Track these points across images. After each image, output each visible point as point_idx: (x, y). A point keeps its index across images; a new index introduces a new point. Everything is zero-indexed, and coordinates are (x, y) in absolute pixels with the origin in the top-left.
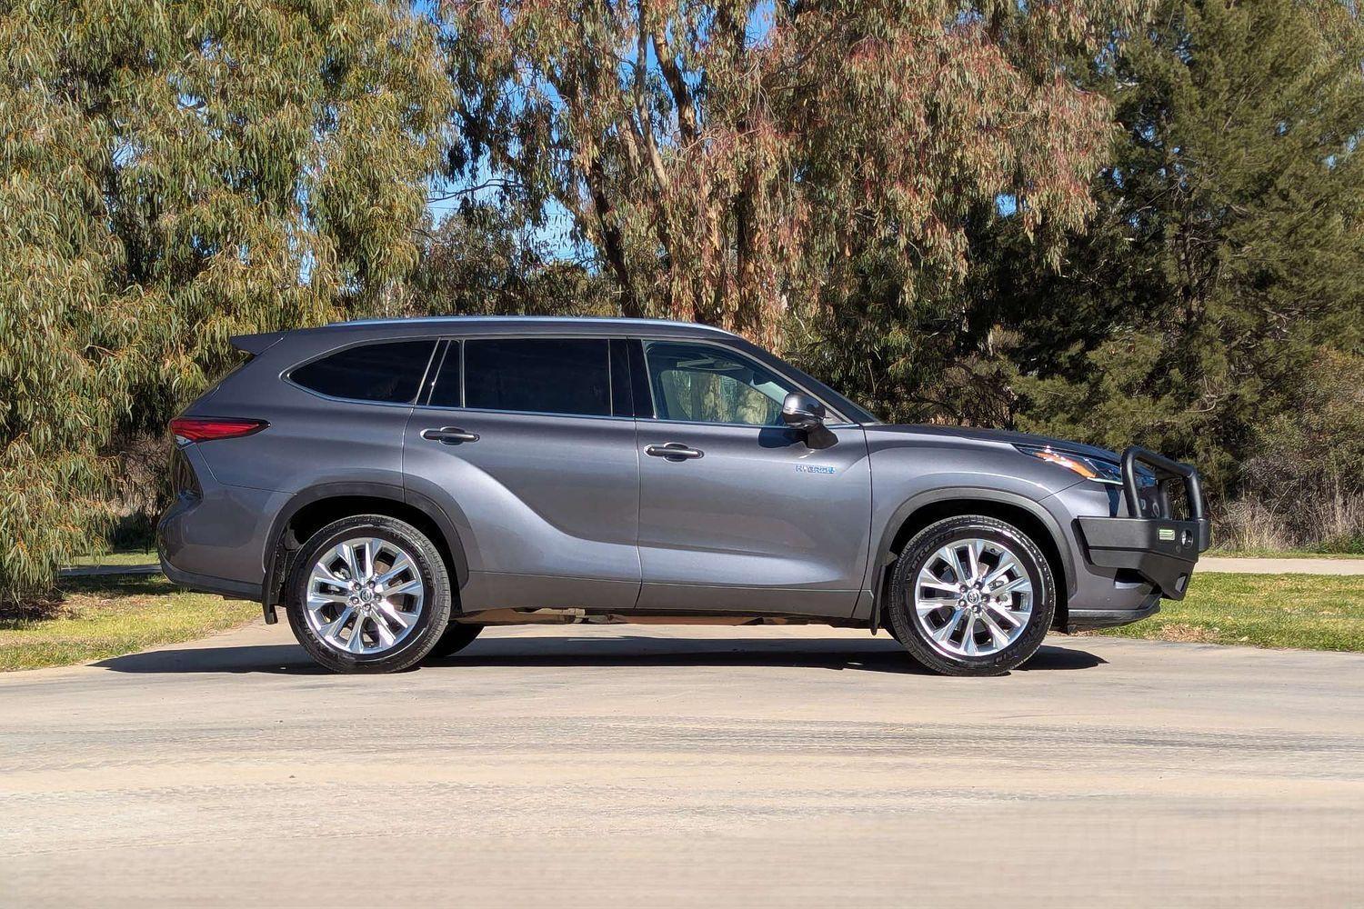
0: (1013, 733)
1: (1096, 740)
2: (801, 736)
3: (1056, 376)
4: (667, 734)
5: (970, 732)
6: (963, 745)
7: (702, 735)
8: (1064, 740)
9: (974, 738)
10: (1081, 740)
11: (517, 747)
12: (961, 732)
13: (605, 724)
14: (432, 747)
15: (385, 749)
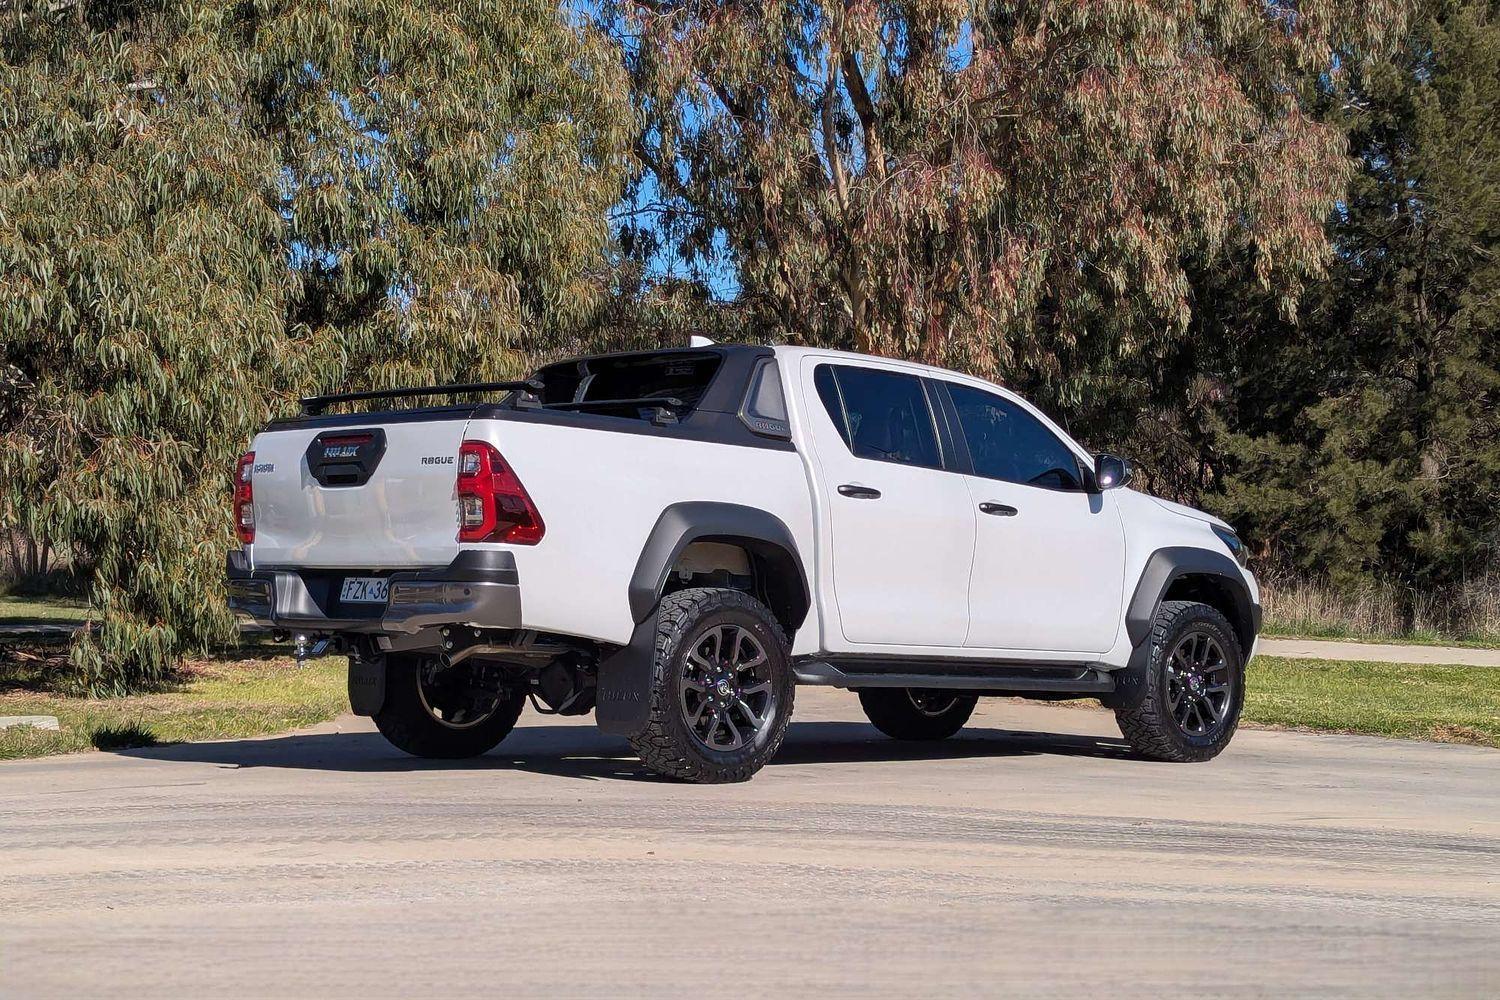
0: (1320, 835)
1: (1407, 845)
2: (1110, 832)
3: (1269, 434)
4: (975, 826)
5: (1277, 833)
6: (1276, 845)
7: (1010, 827)
8: (1376, 842)
9: (1284, 839)
10: (1393, 844)
11: (837, 832)
12: (1267, 832)
13: (910, 813)
14: (755, 830)
15: (710, 830)
